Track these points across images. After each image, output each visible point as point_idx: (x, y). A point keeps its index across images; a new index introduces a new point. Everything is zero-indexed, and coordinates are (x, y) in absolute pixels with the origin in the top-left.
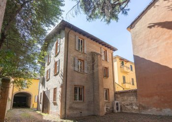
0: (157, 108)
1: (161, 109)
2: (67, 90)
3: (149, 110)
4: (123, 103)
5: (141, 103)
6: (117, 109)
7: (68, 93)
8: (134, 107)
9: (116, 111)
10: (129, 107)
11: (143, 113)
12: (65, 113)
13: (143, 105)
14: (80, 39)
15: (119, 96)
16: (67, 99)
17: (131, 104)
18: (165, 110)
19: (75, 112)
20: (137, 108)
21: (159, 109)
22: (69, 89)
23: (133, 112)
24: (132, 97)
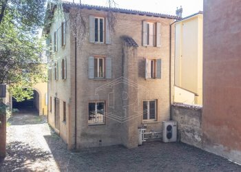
0: (224, 146)
1: (230, 150)
2: (78, 110)
3: (215, 147)
4: (182, 125)
5: (205, 132)
6: (169, 136)
7: (80, 114)
8: (196, 137)
9: (166, 140)
10: (189, 135)
11: (207, 150)
12: (76, 142)
13: (208, 136)
14: (99, 18)
15: (177, 112)
16: (78, 122)
17: (193, 131)
18: (234, 151)
19: (91, 141)
20: (200, 139)
21: (226, 148)
22: (80, 109)
23: (195, 145)
24: (195, 119)
